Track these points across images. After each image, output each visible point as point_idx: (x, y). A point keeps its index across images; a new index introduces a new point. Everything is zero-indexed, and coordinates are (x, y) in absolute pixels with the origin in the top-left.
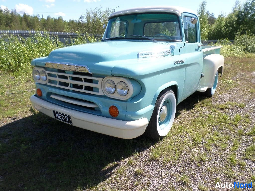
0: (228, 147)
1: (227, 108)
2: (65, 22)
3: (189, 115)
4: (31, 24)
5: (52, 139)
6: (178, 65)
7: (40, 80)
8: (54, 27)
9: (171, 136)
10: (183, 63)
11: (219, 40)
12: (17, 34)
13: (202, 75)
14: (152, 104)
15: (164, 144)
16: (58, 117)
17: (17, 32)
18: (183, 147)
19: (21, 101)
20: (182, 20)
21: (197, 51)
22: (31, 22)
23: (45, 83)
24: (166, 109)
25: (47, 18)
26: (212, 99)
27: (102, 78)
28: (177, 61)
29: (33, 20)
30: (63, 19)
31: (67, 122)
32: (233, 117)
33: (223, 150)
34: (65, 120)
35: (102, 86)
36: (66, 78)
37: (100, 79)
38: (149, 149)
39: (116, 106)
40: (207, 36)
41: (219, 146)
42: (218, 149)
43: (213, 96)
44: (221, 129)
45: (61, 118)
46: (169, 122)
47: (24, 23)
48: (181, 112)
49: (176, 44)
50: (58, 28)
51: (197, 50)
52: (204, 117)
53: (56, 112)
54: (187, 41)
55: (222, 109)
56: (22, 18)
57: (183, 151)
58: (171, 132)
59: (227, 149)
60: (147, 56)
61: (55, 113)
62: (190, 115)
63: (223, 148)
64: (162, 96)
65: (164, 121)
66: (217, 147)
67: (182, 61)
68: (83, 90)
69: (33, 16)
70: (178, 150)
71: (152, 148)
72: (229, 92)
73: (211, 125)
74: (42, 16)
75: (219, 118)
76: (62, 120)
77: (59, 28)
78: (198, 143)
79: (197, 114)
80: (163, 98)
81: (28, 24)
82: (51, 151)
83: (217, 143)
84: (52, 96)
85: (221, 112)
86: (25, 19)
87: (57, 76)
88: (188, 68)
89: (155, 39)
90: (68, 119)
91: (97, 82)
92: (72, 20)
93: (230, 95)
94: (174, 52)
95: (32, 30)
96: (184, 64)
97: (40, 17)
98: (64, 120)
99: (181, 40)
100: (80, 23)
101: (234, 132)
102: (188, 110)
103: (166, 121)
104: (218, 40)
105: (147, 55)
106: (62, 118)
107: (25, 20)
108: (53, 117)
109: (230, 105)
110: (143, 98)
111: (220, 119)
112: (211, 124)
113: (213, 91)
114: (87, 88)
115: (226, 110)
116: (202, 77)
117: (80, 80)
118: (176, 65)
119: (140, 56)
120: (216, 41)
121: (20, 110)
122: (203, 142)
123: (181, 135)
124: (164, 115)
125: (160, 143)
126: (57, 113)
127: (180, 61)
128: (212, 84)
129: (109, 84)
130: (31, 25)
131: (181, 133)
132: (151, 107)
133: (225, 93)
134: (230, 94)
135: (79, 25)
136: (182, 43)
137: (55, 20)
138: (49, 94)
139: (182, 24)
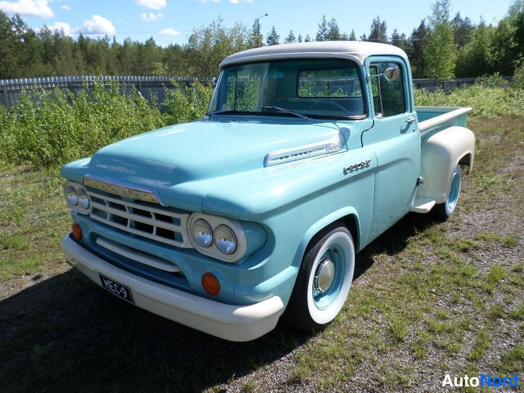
0: (463, 349)
1: (476, 248)
2: (160, 48)
3: (391, 265)
4: (92, 56)
5: (101, 327)
6: (355, 173)
7: (79, 205)
8: (138, 61)
9: (343, 322)
10: (368, 166)
11: (480, 77)
12: (60, 83)
13: (418, 179)
14: (293, 264)
15: (326, 342)
16: (108, 286)
17: (59, 79)
18: (366, 348)
19: (53, 236)
20: (367, 72)
21: (405, 133)
22: (94, 51)
23: (86, 212)
24: (332, 265)
25: (125, 41)
26: (447, 225)
27: (187, 215)
28: (351, 166)
29: (97, 48)
30: (156, 43)
31: (125, 298)
32: (485, 272)
33: (452, 356)
34: (122, 294)
35: (187, 230)
36: (122, 208)
37: (183, 217)
38: (293, 352)
39: (214, 274)
40: (453, 70)
41: (443, 348)
42: (442, 353)
43: (450, 219)
44: (455, 302)
45: (114, 288)
46: (340, 290)
47: (79, 54)
48: (376, 258)
49: (354, 127)
50: (146, 63)
51: (403, 132)
52: (422, 271)
53: (105, 278)
54: (380, 115)
55: (465, 250)
56: (75, 44)
57: (362, 360)
58: (344, 310)
59: (461, 355)
60: (285, 159)
61: (103, 278)
62: (394, 267)
63: (453, 352)
64: (318, 244)
65: (329, 290)
66: (438, 348)
67: (364, 164)
68: (153, 236)
69: (96, 39)
70: (353, 357)
71: (299, 351)
72: (488, 206)
73: (434, 293)
74: (115, 39)
75: (455, 274)
76: (116, 293)
77: (148, 63)
78: (400, 340)
79: (409, 264)
80: (320, 248)
81: (88, 56)
82: (95, 357)
83: (439, 339)
84: (99, 242)
85: (462, 257)
86: (81, 45)
87: (106, 203)
88: (382, 173)
89: (310, 116)
90: (125, 293)
91: (178, 222)
92: (174, 45)
93: (489, 213)
94: (348, 143)
95: (89, 75)
96: (371, 167)
97: (111, 42)
98: (119, 293)
99: (364, 116)
100: (189, 51)
101: (484, 309)
102: (390, 253)
103: (331, 290)
104: (478, 78)
105: (286, 157)
106: (115, 290)
107: (81, 49)
108: (100, 284)
109: (485, 240)
110: (270, 257)
111: (458, 278)
112: (434, 290)
113: (451, 207)
114: (161, 232)
115: (474, 253)
116: (420, 185)
117: (147, 215)
118: (350, 175)
119: (270, 162)
120: (472, 79)
121: (49, 256)
122: (410, 336)
123: (366, 319)
124: (326, 278)
125: (318, 340)
126: (107, 279)
127: (359, 165)
128: (445, 194)
129: (200, 228)
130: (93, 59)
131: (367, 312)
132: (290, 272)
133: (478, 208)
134: (489, 210)
135: (187, 54)
136: (368, 121)
137: (140, 46)
138: (94, 236)
139: (368, 82)
